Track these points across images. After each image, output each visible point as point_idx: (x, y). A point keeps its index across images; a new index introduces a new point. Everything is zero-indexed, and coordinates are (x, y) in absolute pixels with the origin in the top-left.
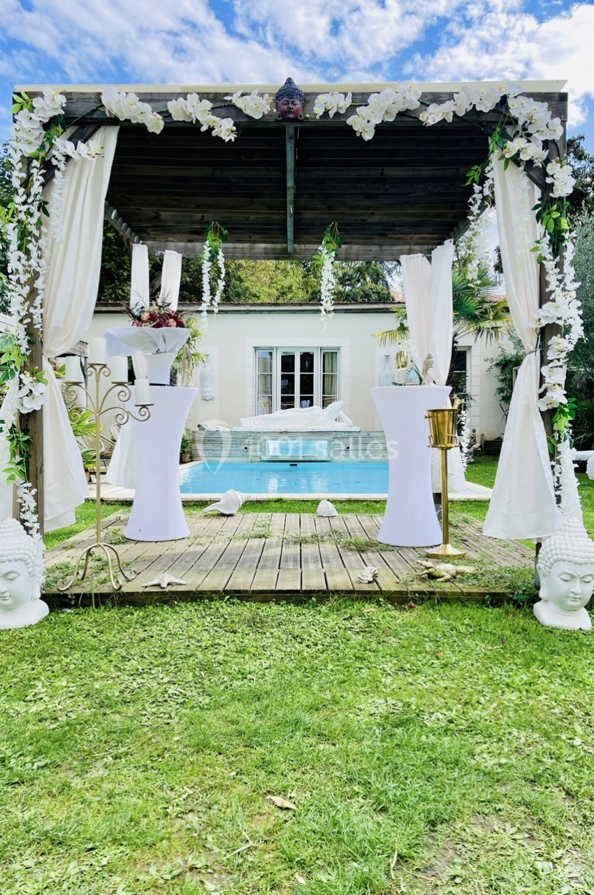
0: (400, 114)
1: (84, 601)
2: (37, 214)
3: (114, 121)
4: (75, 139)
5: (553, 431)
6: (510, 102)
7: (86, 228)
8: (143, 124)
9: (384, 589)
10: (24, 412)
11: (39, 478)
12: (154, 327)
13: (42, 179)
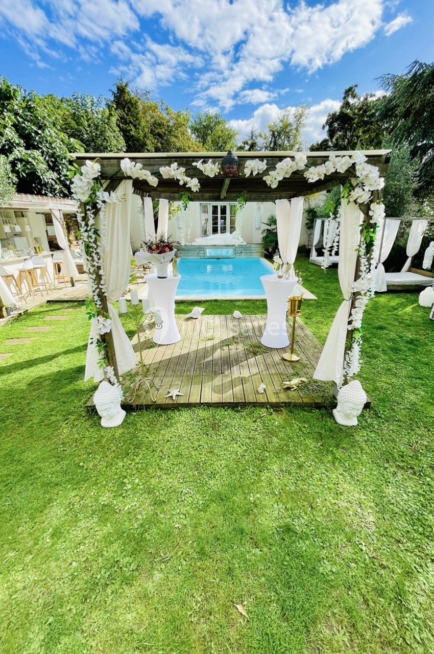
0: (293, 173)
1: (140, 408)
2: (94, 236)
3: (130, 178)
4: (108, 190)
5: (352, 338)
6: (357, 167)
7: (120, 238)
8: (146, 180)
9: (270, 401)
10: (102, 334)
11: (114, 358)
12: (158, 253)
13: (93, 216)
